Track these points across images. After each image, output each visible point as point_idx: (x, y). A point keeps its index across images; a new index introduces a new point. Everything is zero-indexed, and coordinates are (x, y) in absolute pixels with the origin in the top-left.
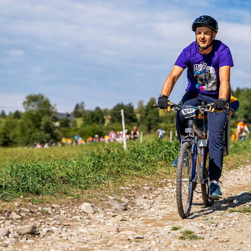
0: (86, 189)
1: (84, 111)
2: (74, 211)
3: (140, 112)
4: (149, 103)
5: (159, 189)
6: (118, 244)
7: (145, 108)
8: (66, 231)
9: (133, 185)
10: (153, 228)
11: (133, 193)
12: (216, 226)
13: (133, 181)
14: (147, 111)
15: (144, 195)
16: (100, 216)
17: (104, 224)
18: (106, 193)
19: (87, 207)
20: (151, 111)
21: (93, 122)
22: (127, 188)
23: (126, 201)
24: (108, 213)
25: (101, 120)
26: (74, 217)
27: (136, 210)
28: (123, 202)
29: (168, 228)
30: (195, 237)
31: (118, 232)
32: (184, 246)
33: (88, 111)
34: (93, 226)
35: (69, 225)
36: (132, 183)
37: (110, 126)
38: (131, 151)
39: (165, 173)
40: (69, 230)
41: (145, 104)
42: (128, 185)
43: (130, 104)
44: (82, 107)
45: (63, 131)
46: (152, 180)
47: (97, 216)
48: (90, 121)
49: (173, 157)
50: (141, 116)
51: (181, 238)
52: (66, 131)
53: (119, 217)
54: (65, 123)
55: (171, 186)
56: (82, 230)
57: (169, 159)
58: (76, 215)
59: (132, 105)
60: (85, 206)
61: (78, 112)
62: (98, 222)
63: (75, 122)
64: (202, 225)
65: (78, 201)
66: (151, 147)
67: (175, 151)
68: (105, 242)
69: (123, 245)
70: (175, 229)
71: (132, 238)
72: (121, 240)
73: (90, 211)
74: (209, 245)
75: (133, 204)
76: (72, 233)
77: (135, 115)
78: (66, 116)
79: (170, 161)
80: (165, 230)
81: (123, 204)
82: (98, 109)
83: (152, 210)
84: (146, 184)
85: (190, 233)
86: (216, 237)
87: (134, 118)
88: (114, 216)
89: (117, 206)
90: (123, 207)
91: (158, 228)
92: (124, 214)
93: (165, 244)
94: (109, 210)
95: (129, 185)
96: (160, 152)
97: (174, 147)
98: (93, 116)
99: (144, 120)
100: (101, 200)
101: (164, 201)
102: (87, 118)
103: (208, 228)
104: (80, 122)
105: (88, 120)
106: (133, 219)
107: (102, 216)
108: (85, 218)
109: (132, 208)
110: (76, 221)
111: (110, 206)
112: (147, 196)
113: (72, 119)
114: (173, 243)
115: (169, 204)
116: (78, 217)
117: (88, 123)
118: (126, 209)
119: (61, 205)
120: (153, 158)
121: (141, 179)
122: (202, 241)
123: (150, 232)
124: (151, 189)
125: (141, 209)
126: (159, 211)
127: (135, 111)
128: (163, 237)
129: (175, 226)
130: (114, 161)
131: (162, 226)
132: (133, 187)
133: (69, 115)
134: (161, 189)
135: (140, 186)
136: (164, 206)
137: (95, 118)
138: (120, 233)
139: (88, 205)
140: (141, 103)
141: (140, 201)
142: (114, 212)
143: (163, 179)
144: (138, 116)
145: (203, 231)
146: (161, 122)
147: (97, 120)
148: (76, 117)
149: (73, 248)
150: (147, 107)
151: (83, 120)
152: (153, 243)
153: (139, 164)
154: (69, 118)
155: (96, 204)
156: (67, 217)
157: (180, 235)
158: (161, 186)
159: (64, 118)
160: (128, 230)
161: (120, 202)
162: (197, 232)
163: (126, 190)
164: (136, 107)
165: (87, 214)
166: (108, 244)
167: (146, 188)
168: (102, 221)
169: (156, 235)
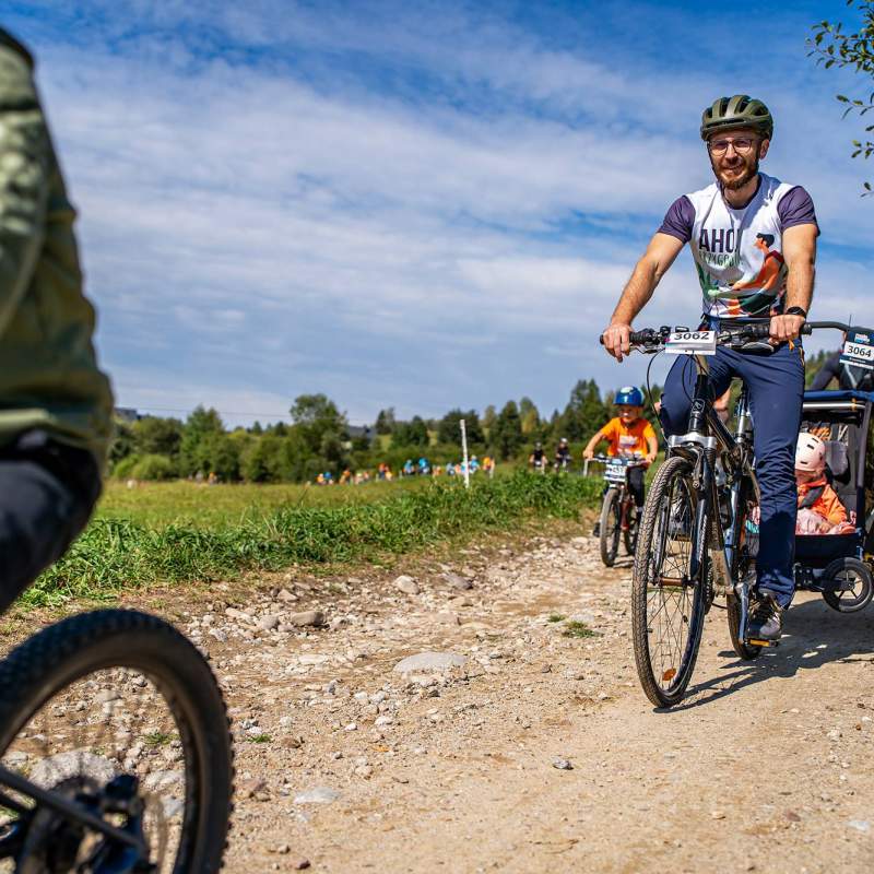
0: (403, 553)
1: (394, 423)
2: (383, 589)
3: (488, 426)
4: (504, 410)
5: (526, 553)
6: (460, 644)
7: (498, 419)
8: (372, 622)
9: (482, 546)
10: (518, 620)
11: (483, 560)
12: (624, 614)
13: (483, 540)
14: (501, 423)
15: (500, 565)
16: (427, 599)
17: (435, 611)
18: (437, 560)
19: (406, 584)
20: (507, 424)
21: (410, 441)
22: (473, 552)
23: (471, 573)
24: (441, 593)
25: (422, 439)
26: (385, 600)
27: (488, 589)
28: (466, 576)
29: (543, 618)
30: (589, 633)
31: (460, 624)
32: (572, 648)
33: (401, 423)
34: (417, 614)
35: (376, 613)
36: (480, 544)
37: (438, 449)
38: (478, 491)
39: (536, 528)
40: (377, 621)
41: (498, 411)
42: (474, 547)
43: (473, 412)
44: (391, 416)
45: (357, 457)
46: (512, 538)
47: (424, 599)
48: (405, 441)
49: (549, 500)
50: (491, 432)
51: (566, 634)
52: (362, 458)
53: (461, 600)
54: (362, 444)
55: (545, 549)
56: (398, 620)
57: (543, 504)
58: (387, 595)
59: (476, 413)
60: (402, 581)
61: (384, 425)
62: (425, 607)
63: (379, 443)
64: (600, 613)
65: (391, 572)
66: (512, 483)
67: (552, 491)
68: (439, 641)
69: (469, 645)
70: (555, 620)
71: (482, 635)
72: (464, 637)
73: (411, 589)
74: (612, 645)
75: (484, 577)
76: (383, 626)
77: (480, 431)
78: (363, 431)
79: (544, 507)
80: (538, 621)
81: (466, 579)
82: (417, 419)
83: (516, 588)
84: (504, 546)
85: (580, 626)
86: (624, 632)
87: (479, 435)
88: (451, 598)
89: (455, 581)
90: (466, 584)
91: (526, 618)
92: (467, 595)
93: (539, 644)
94: (443, 588)
95: (476, 547)
96: (527, 492)
97: (550, 483)
98: (409, 432)
99: (496, 439)
100: (430, 572)
101: (536, 574)
102: (399, 434)
103: (609, 618)
104: (386, 441)
105: (401, 439)
106: (483, 603)
107: (431, 597)
108: (403, 600)
109: (481, 586)
110: (388, 604)
111: (443, 581)
112: (505, 564)
113: (373, 436)
114: (552, 643)
115: (543, 580)
116: (390, 600)
117: (401, 444)
118: (471, 588)
119: (362, 579)
120: (515, 502)
121: (495, 538)
122: (600, 639)
123: (513, 626)
124: (512, 554)
125: (496, 587)
126: (528, 590)
127: (480, 424)
128: (535, 632)
129: (555, 614)
130: (449, 507)
131: (533, 614)
132: (482, 550)
133: (368, 431)
134: (530, 554)
135: (494, 548)
136: (535, 583)
137: (411, 437)
138: (463, 627)
139: (408, 579)
140: (490, 410)
141: (494, 573)
142: (451, 592)
143: (532, 537)
144: (486, 432)
145: (602, 623)
146: (525, 442)
147: (416, 438)
148: (379, 433)
149: (386, 650)
150: (501, 416)
151: (392, 439)
152: (520, 642)
153: (492, 513)
154: (369, 436)
155: (422, 578)
156: (373, 598)
157: (564, 629)
158: (529, 549)
159: (360, 434)
160: (476, 620)
161: (461, 574)
162: (591, 624)
163: (471, 555)
164: (482, 417)
165: (407, 594)
166: (444, 643)
167: (504, 552)
168: (432, 606)
169: (524, 630)
